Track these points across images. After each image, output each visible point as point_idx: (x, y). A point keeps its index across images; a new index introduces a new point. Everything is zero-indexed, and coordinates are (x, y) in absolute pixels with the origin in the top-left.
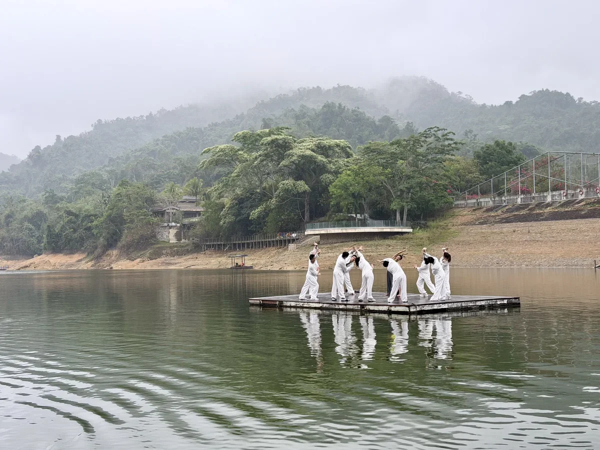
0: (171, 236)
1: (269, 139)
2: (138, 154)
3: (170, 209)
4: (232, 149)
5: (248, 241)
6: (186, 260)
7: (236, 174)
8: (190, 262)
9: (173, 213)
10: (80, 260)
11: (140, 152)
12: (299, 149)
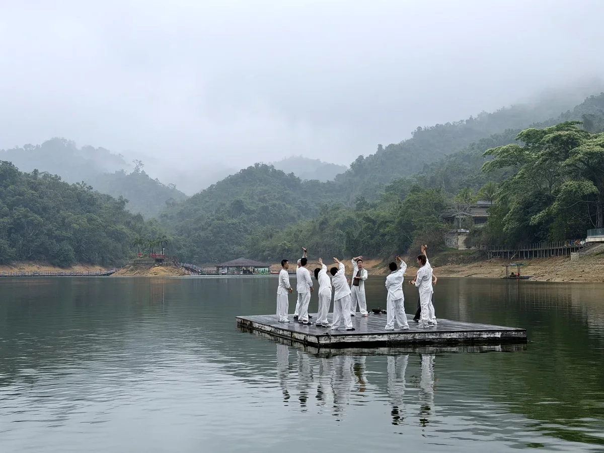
0: (459, 243)
1: (551, 135)
2: (453, 159)
3: (460, 215)
4: (517, 149)
5: (536, 249)
6: (470, 268)
7: (519, 176)
8: (474, 271)
9: (462, 219)
10: (376, 266)
11: (455, 158)
12: (588, 145)
